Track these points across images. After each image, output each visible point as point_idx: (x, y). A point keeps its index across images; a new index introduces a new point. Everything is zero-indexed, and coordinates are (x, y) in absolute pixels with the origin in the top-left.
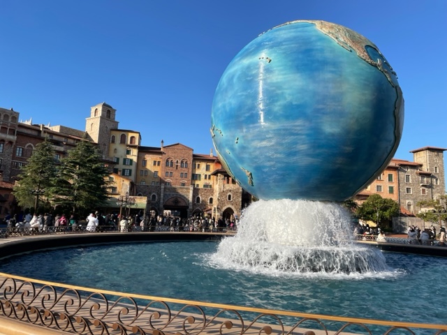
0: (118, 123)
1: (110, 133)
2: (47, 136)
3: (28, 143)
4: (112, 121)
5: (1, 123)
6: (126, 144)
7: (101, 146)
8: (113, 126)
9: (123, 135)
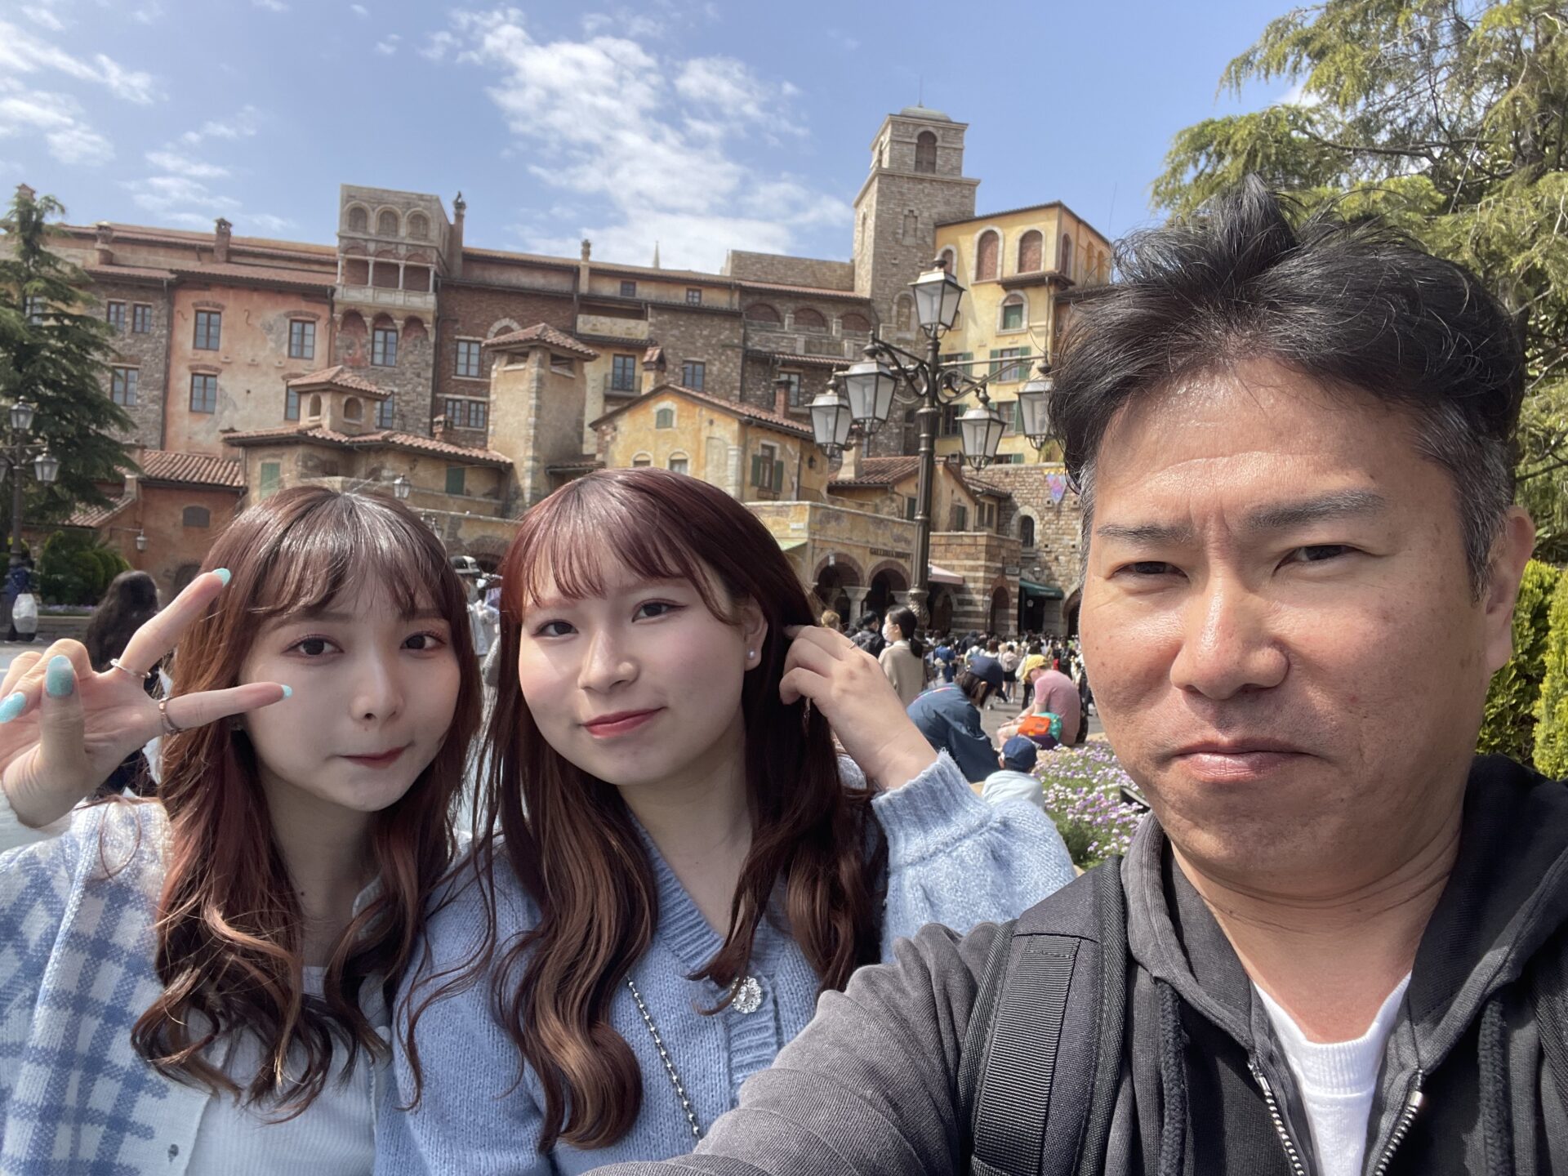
0: (972, 185)
1: (934, 242)
2: (609, 289)
3: (497, 319)
4: (943, 182)
5: (372, 247)
6: (998, 278)
7: (890, 309)
8: (947, 203)
9: (988, 240)
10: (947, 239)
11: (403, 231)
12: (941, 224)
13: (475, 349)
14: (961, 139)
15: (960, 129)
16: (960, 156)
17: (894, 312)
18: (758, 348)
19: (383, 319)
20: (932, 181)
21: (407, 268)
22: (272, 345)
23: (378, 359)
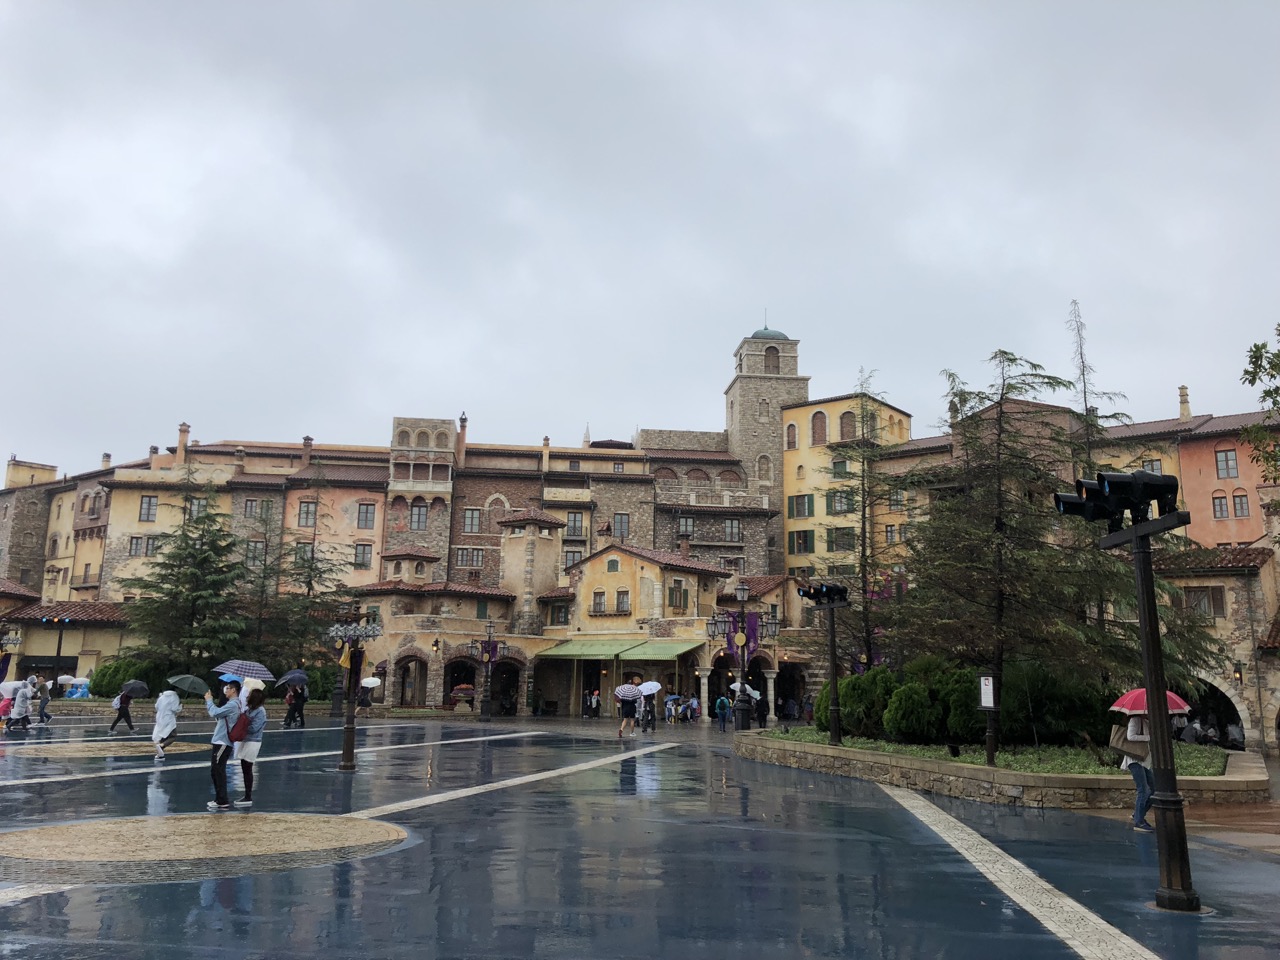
0: (805, 380)
1: (782, 420)
2: (562, 466)
3: (491, 494)
4: (784, 379)
5: (412, 455)
6: (828, 443)
7: (754, 466)
8: (789, 393)
9: (819, 418)
10: (791, 417)
11: (432, 444)
12: (785, 408)
13: (476, 514)
14: (796, 351)
15: (795, 343)
16: (796, 362)
17: (757, 468)
18: (664, 502)
19: (418, 500)
20: (779, 379)
21: (434, 466)
22: (347, 521)
23: (415, 526)
